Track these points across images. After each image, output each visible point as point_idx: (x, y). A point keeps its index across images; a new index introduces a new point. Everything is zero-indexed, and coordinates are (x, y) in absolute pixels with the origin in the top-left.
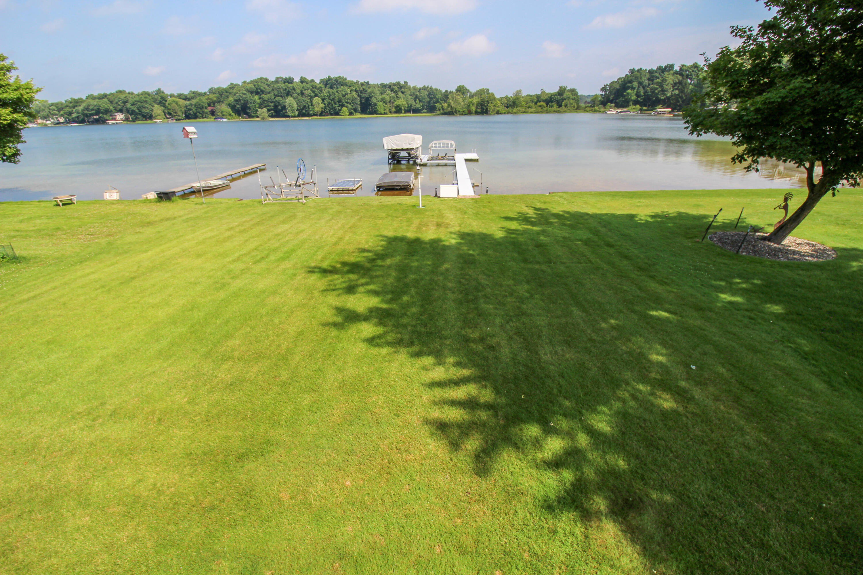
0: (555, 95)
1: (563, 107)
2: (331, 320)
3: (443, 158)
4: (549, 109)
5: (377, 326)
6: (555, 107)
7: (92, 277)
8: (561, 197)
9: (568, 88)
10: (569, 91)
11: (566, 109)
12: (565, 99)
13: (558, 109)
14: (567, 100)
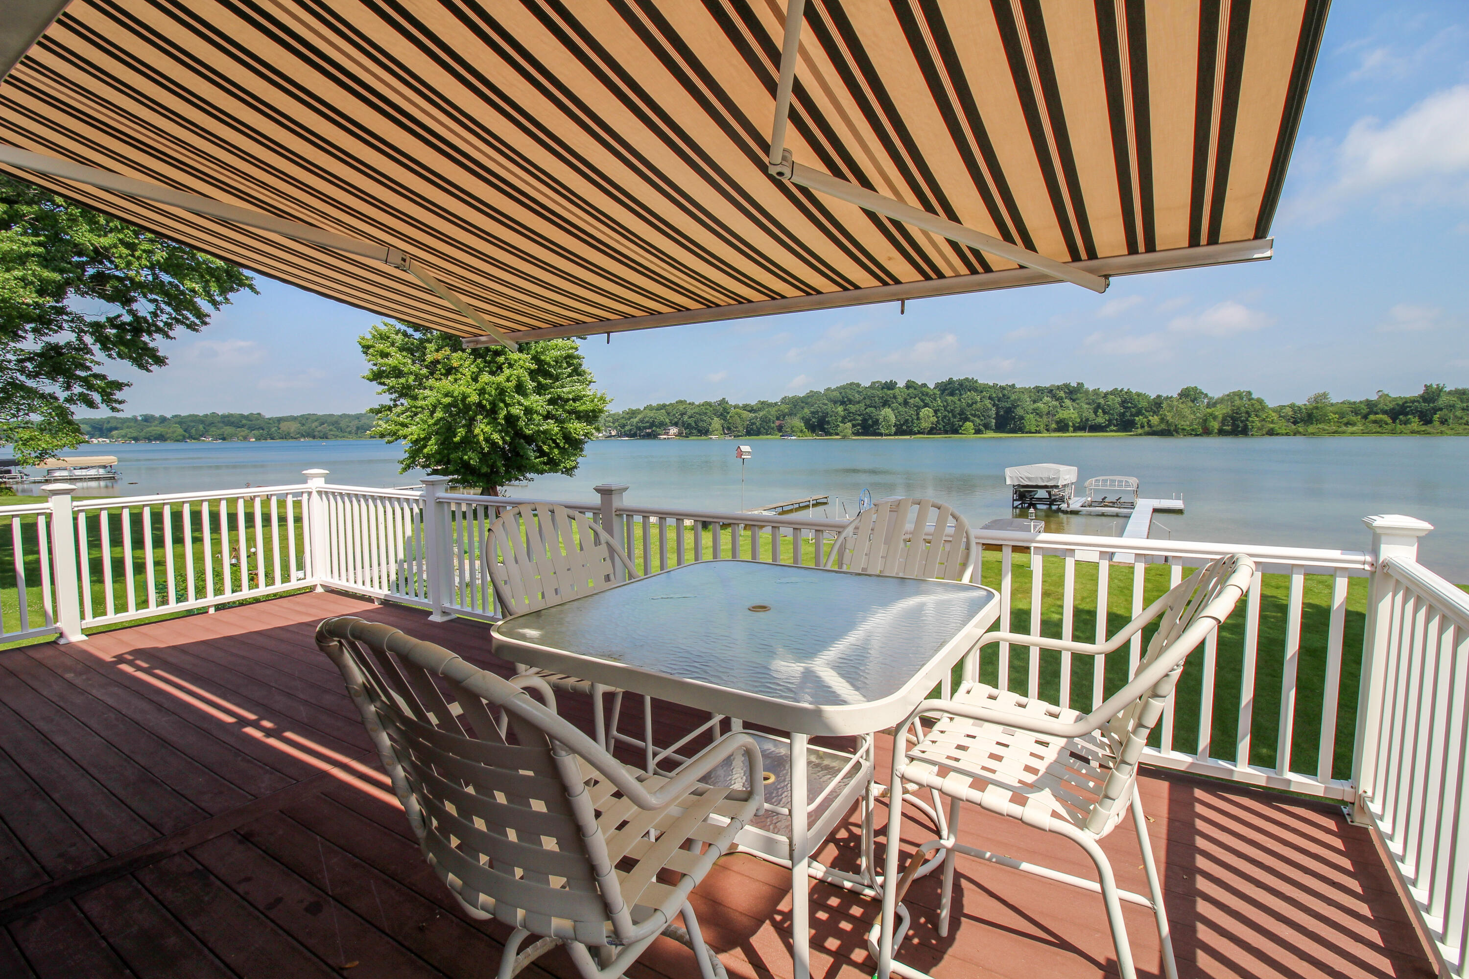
0: (1413, 402)
1: (1436, 423)
3: (1113, 504)
4: (1399, 427)
6: (1415, 423)
8: (1320, 582)
9: (1447, 389)
10: (1450, 393)
11: (1444, 428)
12: (1441, 409)
13: (1423, 428)
14: (1445, 411)
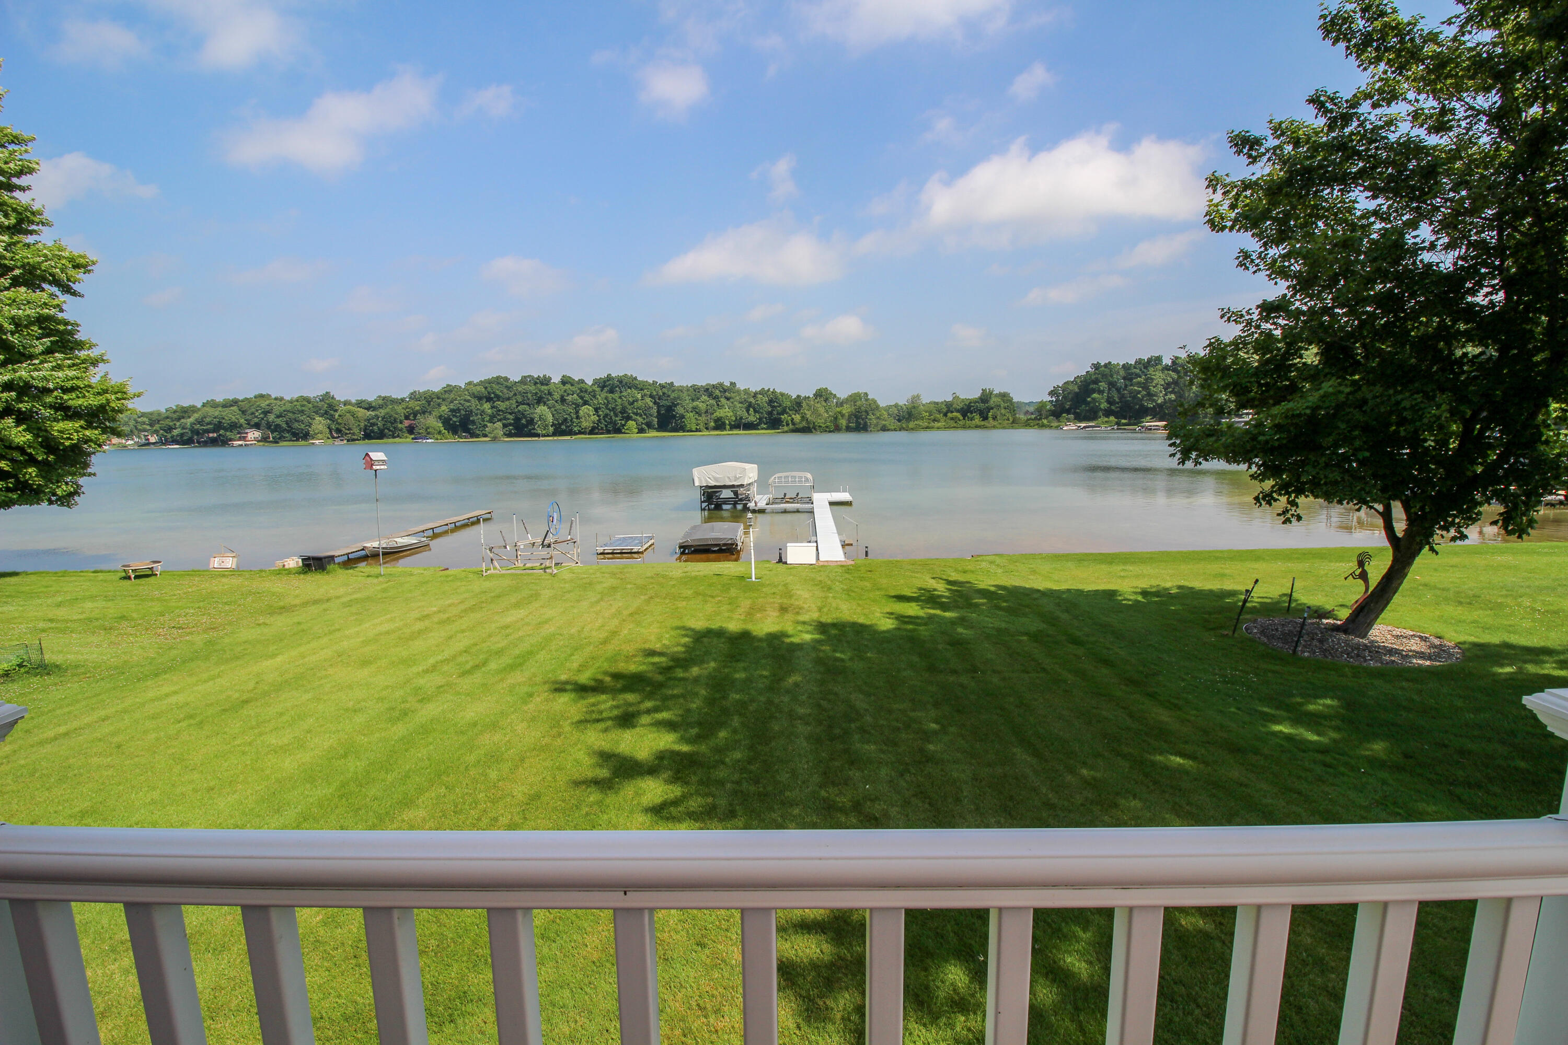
0: (976, 402)
1: (990, 420)
2: (590, 774)
3: (793, 500)
4: (968, 423)
5: (671, 783)
6: (977, 420)
7: (173, 700)
8: (991, 563)
9: (996, 392)
10: (996, 395)
11: (995, 423)
12: (992, 408)
13: (983, 423)
14: (995, 410)
